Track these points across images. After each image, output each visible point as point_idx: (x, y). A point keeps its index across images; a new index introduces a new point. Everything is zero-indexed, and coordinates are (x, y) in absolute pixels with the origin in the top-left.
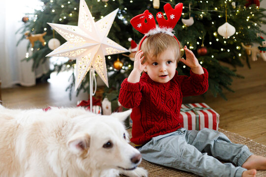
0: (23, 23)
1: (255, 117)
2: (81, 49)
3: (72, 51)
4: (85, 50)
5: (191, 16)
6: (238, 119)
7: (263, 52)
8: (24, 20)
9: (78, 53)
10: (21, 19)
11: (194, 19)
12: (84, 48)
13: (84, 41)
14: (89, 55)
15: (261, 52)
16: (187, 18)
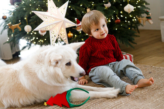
0: (3, 20)
1: (151, 57)
2: (52, 24)
3: (47, 26)
4: (55, 25)
5: (109, 2)
6: (142, 59)
7: (149, 19)
8: (4, 18)
9: (51, 27)
10: (2, 18)
11: (111, 3)
12: (54, 24)
13: (54, 20)
14: (57, 28)
15: (148, 19)
16: (107, 3)
